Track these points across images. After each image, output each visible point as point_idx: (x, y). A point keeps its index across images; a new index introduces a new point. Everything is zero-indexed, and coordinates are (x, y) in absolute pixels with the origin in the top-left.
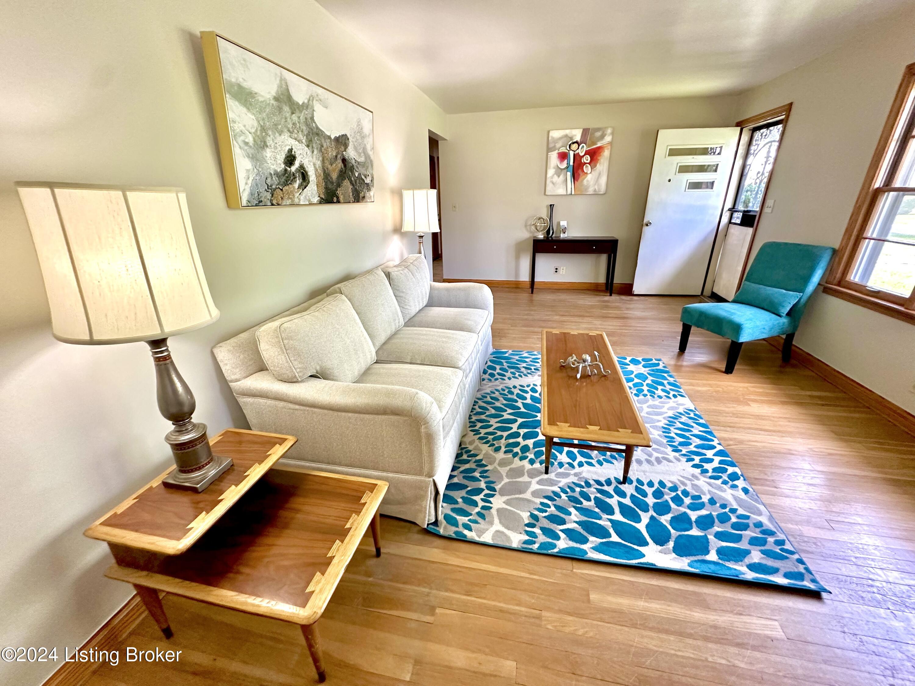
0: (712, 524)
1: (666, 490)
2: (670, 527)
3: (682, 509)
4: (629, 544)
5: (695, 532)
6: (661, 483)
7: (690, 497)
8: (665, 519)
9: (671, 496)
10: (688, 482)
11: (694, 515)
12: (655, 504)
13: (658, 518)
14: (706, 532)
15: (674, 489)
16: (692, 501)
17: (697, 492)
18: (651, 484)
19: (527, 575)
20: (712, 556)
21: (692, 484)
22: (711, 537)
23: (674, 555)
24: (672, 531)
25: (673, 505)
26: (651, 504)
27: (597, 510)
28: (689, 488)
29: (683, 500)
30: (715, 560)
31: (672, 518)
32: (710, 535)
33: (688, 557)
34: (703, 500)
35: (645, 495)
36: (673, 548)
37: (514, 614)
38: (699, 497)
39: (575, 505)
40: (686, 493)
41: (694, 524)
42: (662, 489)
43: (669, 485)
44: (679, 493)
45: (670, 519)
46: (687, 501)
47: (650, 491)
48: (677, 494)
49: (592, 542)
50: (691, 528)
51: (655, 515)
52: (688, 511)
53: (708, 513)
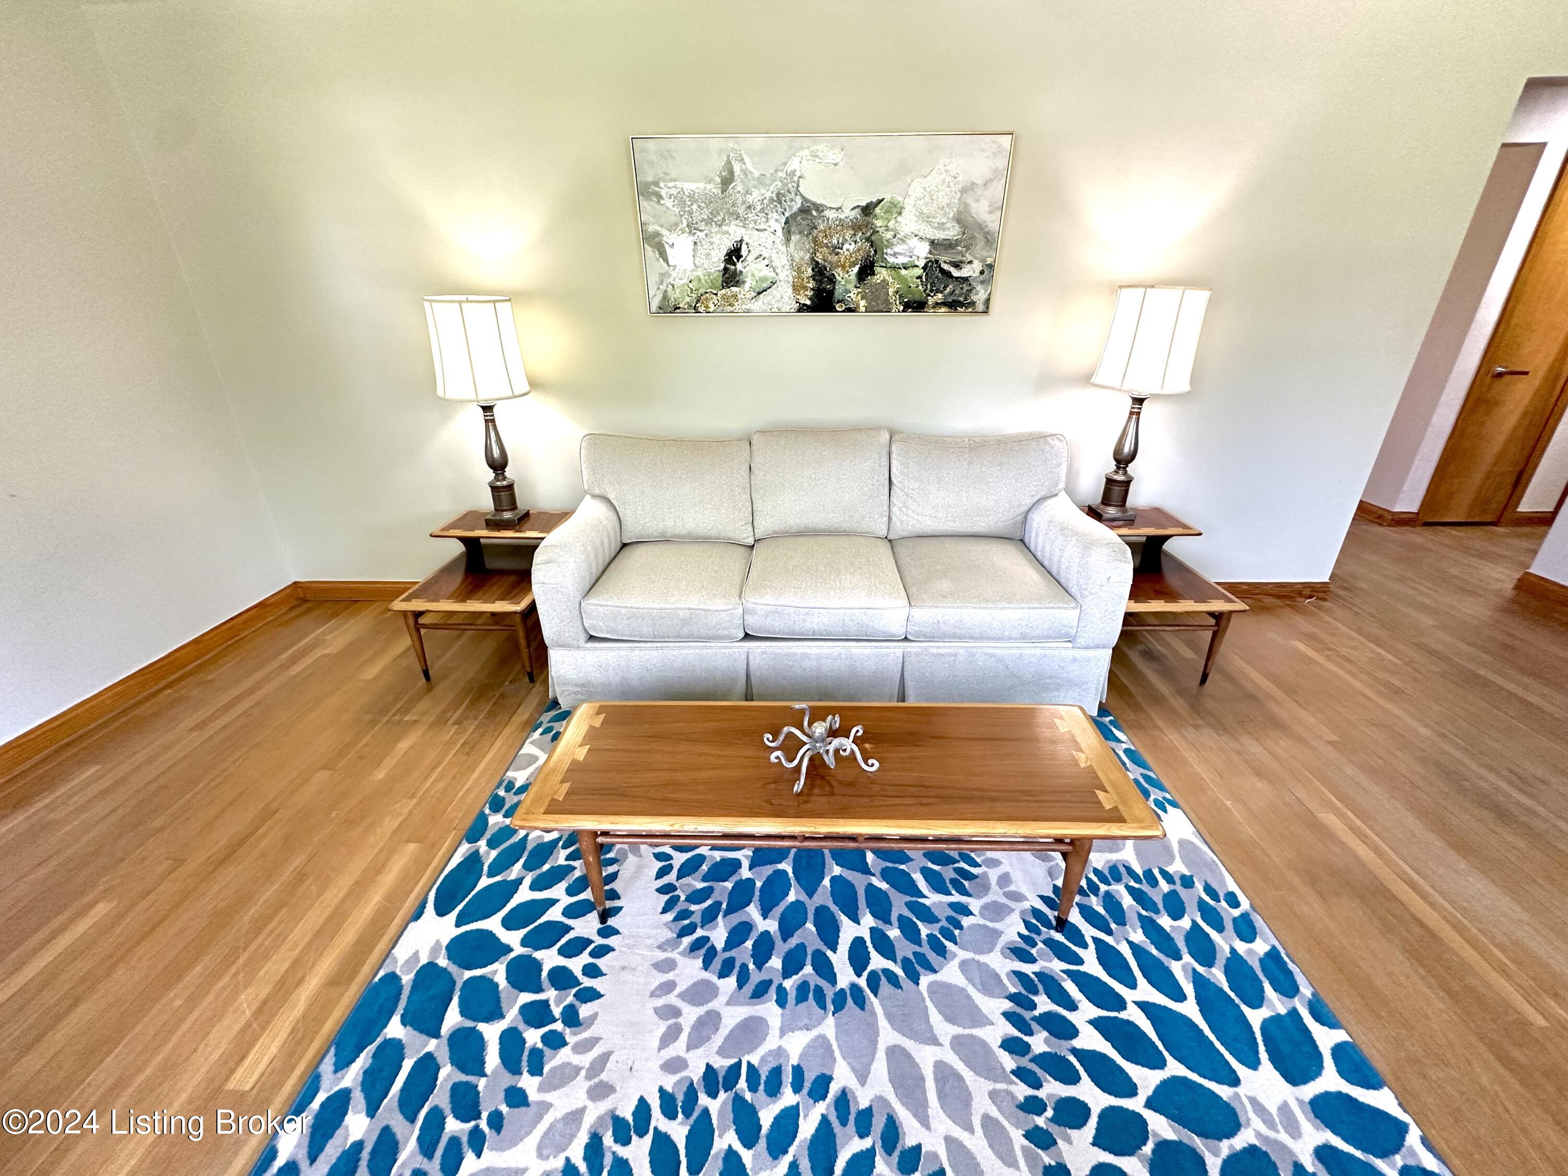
0: (460, 1064)
1: (570, 999)
2: (478, 972)
3: (512, 1016)
4: (467, 900)
5: (453, 1018)
6: (591, 995)
7: (540, 1045)
8: (498, 972)
9: (552, 1003)
10: (585, 1060)
11: (491, 1032)
12: (538, 965)
13: (502, 958)
14: (444, 1041)
15: (571, 1018)
16: (528, 1045)
17: (551, 1070)
18: (592, 971)
19: (466, 787)
20: (395, 1029)
21: (580, 1069)
22: (432, 1045)
23: (424, 960)
24: (468, 974)
25: (526, 998)
26: (538, 955)
27: (546, 867)
28: (565, 1055)
29: (538, 1027)
30: (386, 1031)
31: (497, 985)
32: (437, 1046)
33: (411, 984)
34: (525, 1074)
35: (567, 952)
36: (437, 964)
37: (426, 778)
38: (536, 1070)
39: (564, 839)
40: (555, 1041)
41: (469, 1024)
42: (574, 991)
43: (585, 1011)
44: (558, 1026)
45: (496, 980)
46: (533, 1037)
47: (576, 965)
48: (554, 1020)
49: (488, 853)
50: (463, 1014)
51: (512, 955)
52: (503, 1025)
53: (489, 1069)
